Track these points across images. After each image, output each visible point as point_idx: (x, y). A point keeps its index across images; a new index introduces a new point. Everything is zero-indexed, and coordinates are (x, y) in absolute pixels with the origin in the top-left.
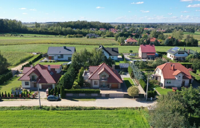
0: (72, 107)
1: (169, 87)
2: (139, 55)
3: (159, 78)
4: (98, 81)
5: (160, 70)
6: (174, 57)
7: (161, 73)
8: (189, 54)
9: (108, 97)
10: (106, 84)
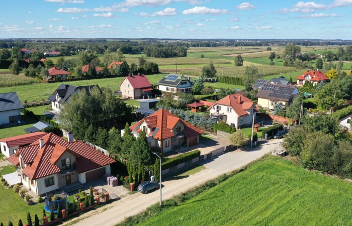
0: (203, 186)
1: (242, 127)
2: (124, 94)
3: (224, 117)
4: (170, 139)
5: (222, 106)
6: (177, 90)
7: (228, 110)
8: (192, 84)
9: (210, 158)
10: (181, 142)
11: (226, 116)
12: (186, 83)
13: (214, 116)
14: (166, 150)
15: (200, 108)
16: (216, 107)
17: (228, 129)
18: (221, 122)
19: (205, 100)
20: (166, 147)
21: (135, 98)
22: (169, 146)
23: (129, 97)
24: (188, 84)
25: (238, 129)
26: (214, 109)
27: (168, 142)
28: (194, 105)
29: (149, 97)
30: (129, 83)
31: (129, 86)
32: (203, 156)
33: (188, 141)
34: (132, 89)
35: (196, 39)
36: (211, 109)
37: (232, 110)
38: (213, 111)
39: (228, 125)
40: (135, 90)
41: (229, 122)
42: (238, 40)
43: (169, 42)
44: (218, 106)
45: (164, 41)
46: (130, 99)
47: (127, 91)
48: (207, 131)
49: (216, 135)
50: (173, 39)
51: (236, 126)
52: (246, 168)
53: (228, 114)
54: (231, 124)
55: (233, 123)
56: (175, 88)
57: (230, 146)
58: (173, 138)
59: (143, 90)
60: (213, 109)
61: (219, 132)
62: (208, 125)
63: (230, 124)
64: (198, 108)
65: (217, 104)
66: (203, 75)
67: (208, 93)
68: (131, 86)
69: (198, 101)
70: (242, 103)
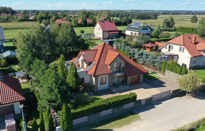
1: (194, 68)
2: (96, 35)
3: (176, 57)
4: (107, 76)
5: (174, 46)
6: (139, 34)
7: (180, 50)
8: (152, 30)
9: (150, 104)
10: (121, 80)
11: (178, 55)
12: (147, 29)
13: (165, 55)
14: (100, 87)
15: (154, 48)
16: (167, 46)
17: (179, 69)
18: (171, 61)
19: (160, 42)
20: (102, 83)
21: (103, 39)
22: (105, 83)
23: (99, 38)
24: (149, 30)
25: (190, 69)
26: (166, 48)
27: (104, 79)
28: (149, 45)
29: (114, 38)
30: (100, 27)
31: (99, 28)
32: (140, 101)
33: (129, 79)
34: (101, 31)
35: (165, 11)
36: (162, 48)
37: (185, 50)
38: (164, 51)
39: (179, 65)
40: (103, 32)
41: (180, 62)
42: (194, 11)
43: (148, 12)
44: (170, 46)
45: (144, 11)
46: (100, 39)
47: (98, 33)
48: (155, 69)
49: (164, 75)
50: (150, 11)
51: (188, 66)
52: (198, 127)
53: (180, 54)
54: (183, 64)
55: (184, 63)
56: (138, 33)
57: (178, 90)
58: (111, 75)
59: (110, 33)
60: (164, 48)
61: (167, 72)
62: (156, 64)
63: (181, 64)
64: (152, 48)
65: (169, 43)
66: (164, 25)
67: (164, 37)
68: (101, 29)
69: (153, 43)
70: (196, 43)
